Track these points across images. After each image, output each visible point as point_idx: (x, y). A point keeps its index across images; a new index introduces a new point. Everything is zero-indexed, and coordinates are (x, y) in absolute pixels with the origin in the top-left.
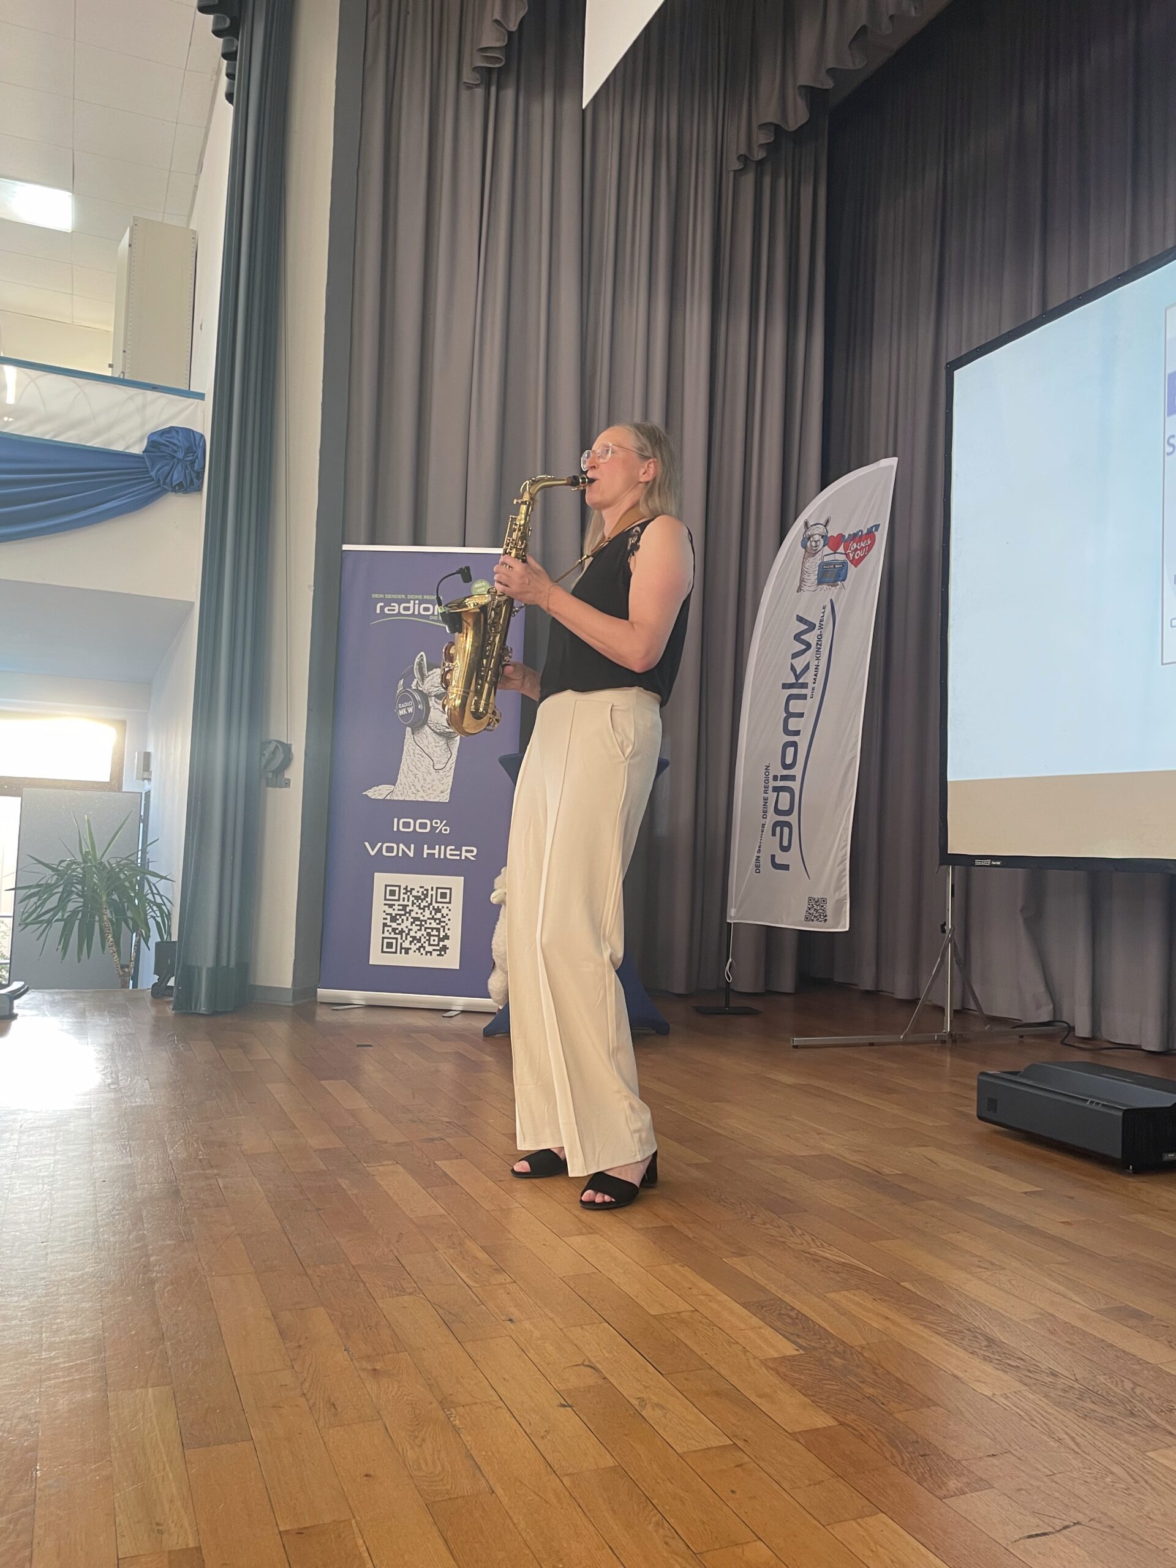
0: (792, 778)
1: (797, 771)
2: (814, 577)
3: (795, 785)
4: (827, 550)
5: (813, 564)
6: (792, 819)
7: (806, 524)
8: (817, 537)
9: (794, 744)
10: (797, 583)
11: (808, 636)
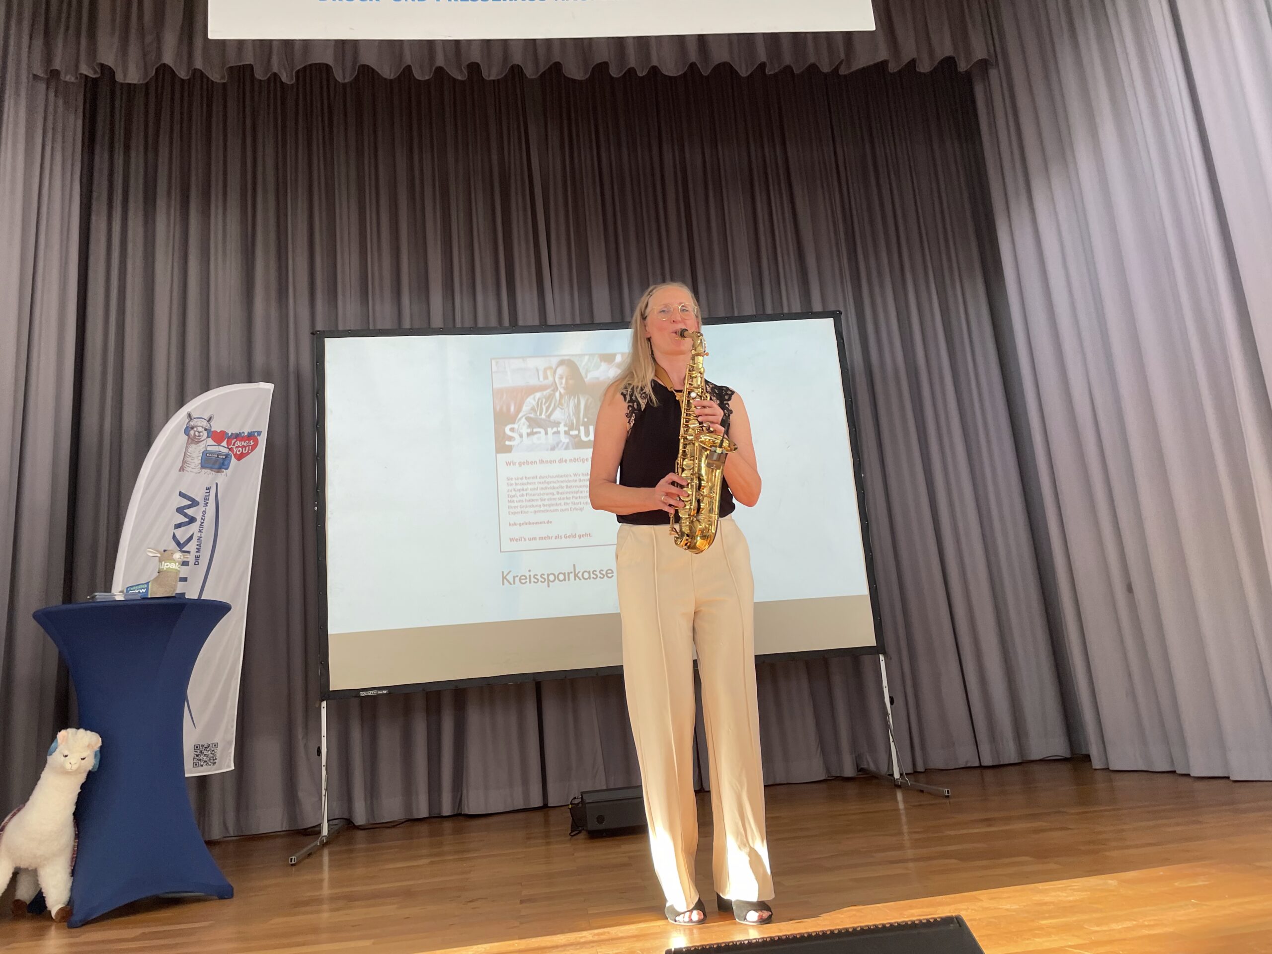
2: (198, 461)
4: (210, 441)
5: (196, 452)
7: (189, 415)
8: (200, 429)
11: (189, 512)
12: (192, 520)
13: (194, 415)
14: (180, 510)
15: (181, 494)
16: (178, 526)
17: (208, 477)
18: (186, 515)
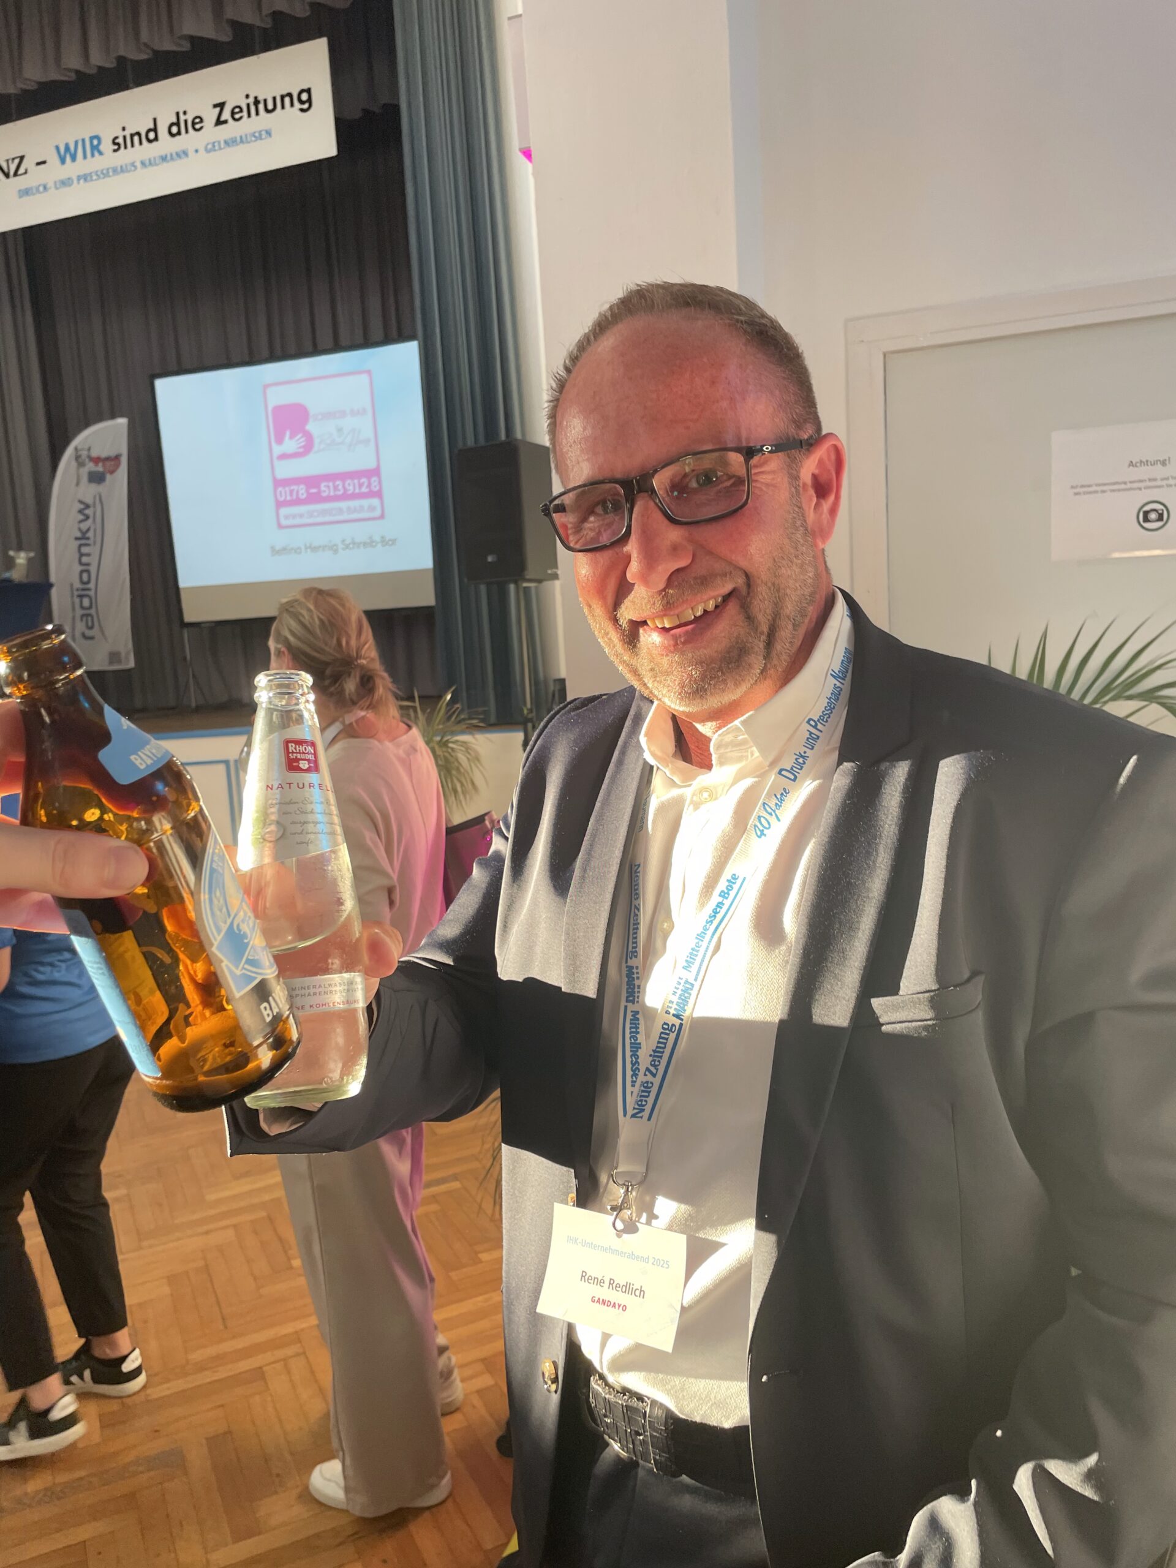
0: (89, 589)
1: (92, 585)
2: (85, 479)
3: (92, 593)
4: (91, 464)
5: (84, 472)
6: (93, 611)
7: (76, 449)
8: (84, 456)
9: (88, 571)
10: (75, 481)
11: (87, 512)
12: (87, 517)
13: (79, 447)
14: (80, 511)
15: (81, 502)
16: (81, 522)
17: (94, 488)
18: (84, 515)
